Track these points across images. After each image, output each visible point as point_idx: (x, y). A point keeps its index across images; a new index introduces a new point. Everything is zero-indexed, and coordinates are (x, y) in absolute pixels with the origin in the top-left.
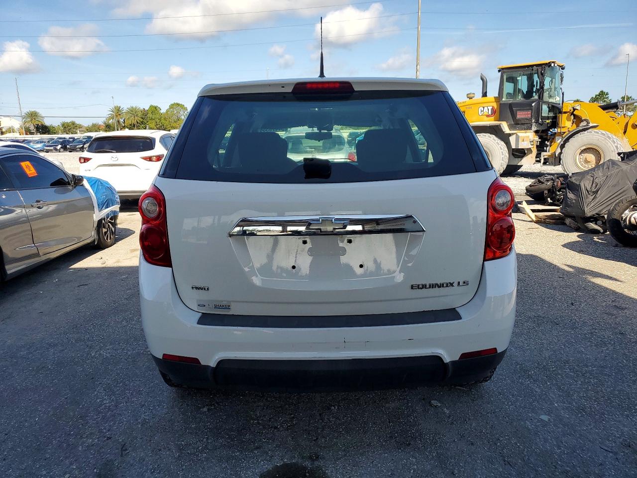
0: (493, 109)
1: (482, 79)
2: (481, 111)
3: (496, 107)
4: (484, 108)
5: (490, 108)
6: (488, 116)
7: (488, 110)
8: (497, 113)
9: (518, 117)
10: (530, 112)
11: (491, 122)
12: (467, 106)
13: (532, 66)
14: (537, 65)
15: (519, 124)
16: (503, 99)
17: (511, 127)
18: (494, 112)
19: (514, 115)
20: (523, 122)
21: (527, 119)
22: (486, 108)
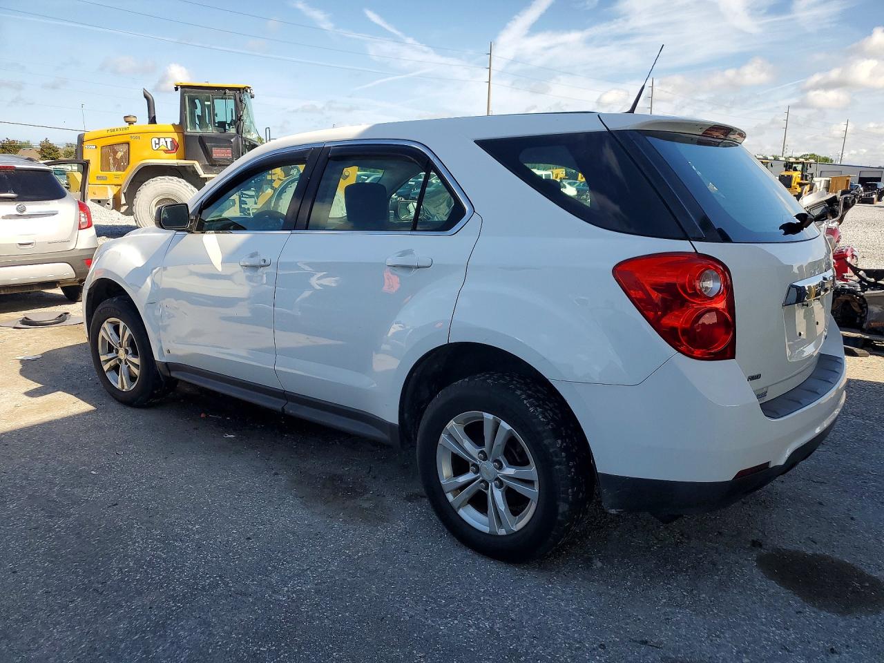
0: (173, 142)
1: (146, 97)
2: (156, 144)
3: (177, 140)
4: (159, 139)
5: (169, 140)
6: (167, 151)
7: (166, 143)
8: (181, 148)
9: (215, 156)
10: (229, 150)
11: (172, 160)
12: (132, 135)
13: (224, 88)
14: (230, 89)
15: (215, 166)
16: (189, 130)
17: (205, 168)
18: (175, 146)
19: (208, 154)
20: (221, 163)
21: (227, 159)
22: (162, 140)
